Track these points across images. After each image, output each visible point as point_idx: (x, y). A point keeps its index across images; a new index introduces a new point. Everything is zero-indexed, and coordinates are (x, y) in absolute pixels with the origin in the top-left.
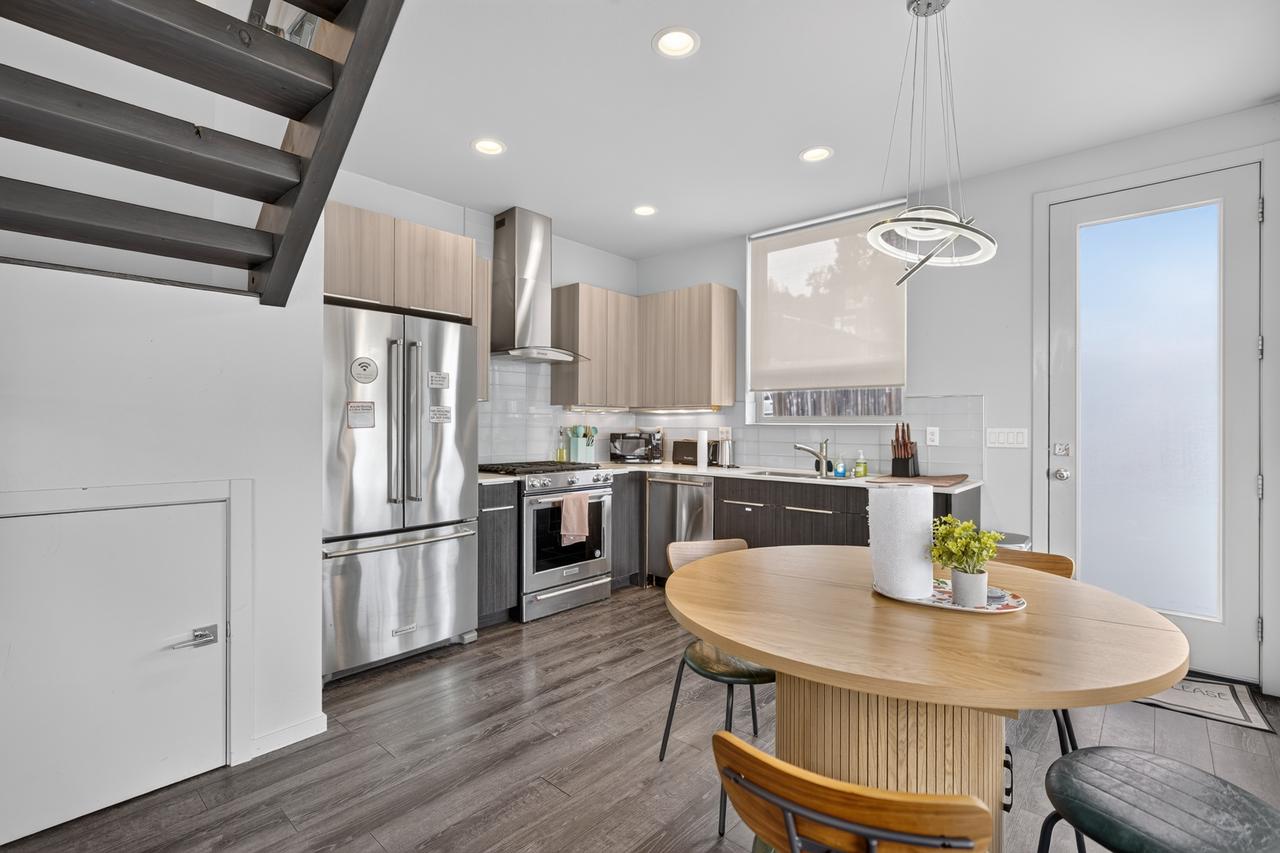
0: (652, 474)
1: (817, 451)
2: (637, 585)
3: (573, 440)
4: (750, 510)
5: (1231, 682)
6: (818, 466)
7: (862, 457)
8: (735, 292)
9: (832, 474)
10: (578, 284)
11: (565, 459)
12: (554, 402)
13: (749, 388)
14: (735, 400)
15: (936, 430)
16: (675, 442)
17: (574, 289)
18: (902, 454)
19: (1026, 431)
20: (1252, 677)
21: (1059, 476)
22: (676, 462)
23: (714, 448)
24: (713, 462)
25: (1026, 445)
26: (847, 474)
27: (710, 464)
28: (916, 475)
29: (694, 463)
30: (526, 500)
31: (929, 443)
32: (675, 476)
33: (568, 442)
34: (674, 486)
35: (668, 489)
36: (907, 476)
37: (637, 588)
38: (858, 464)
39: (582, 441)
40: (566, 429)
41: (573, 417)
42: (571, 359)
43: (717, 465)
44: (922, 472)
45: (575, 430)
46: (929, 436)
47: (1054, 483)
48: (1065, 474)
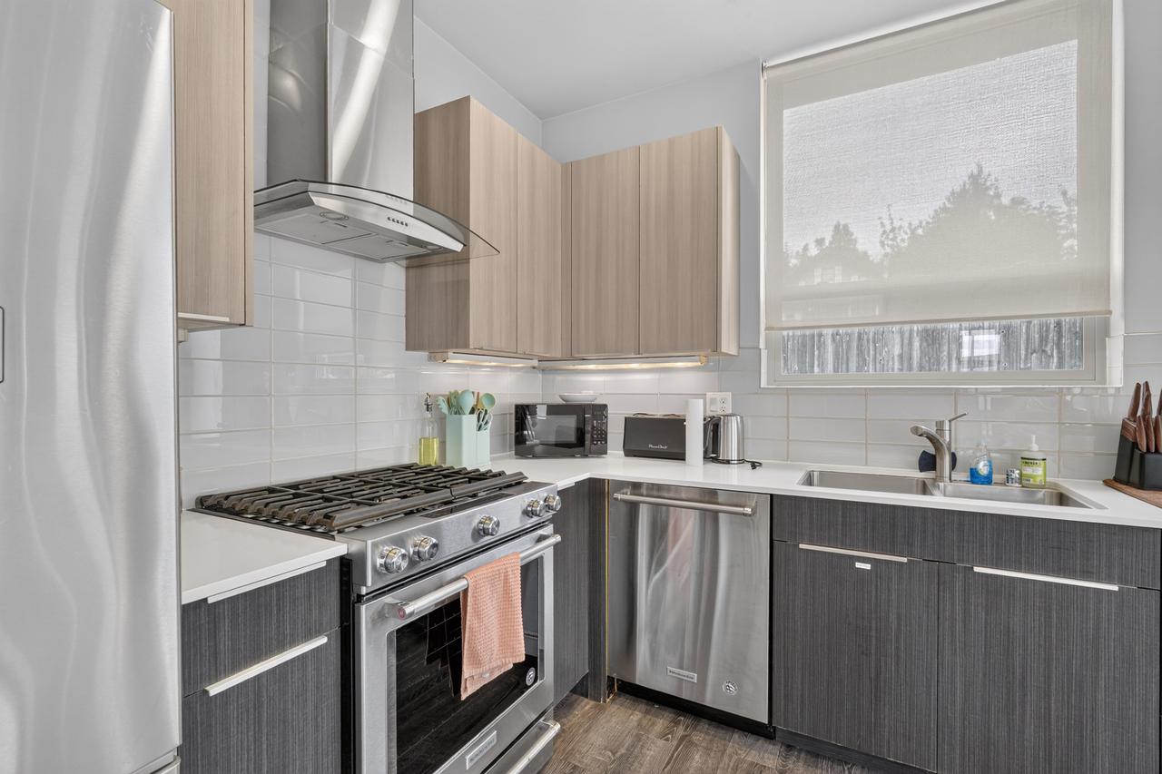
2: (587, 696)
3: (451, 419)
4: (868, 567)
7: (1035, 447)
8: (738, 158)
10: (468, 102)
11: (434, 459)
12: (411, 345)
13: (763, 325)
14: (739, 345)
16: (629, 419)
17: (458, 111)
22: (634, 456)
23: (714, 429)
24: (713, 453)
26: (996, 477)
27: (707, 459)
29: (679, 456)
30: (365, 612)
33: (442, 420)
38: (1028, 461)
39: (469, 421)
40: (436, 396)
41: (450, 375)
42: (458, 247)
43: (717, 460)
45: (454, 403)
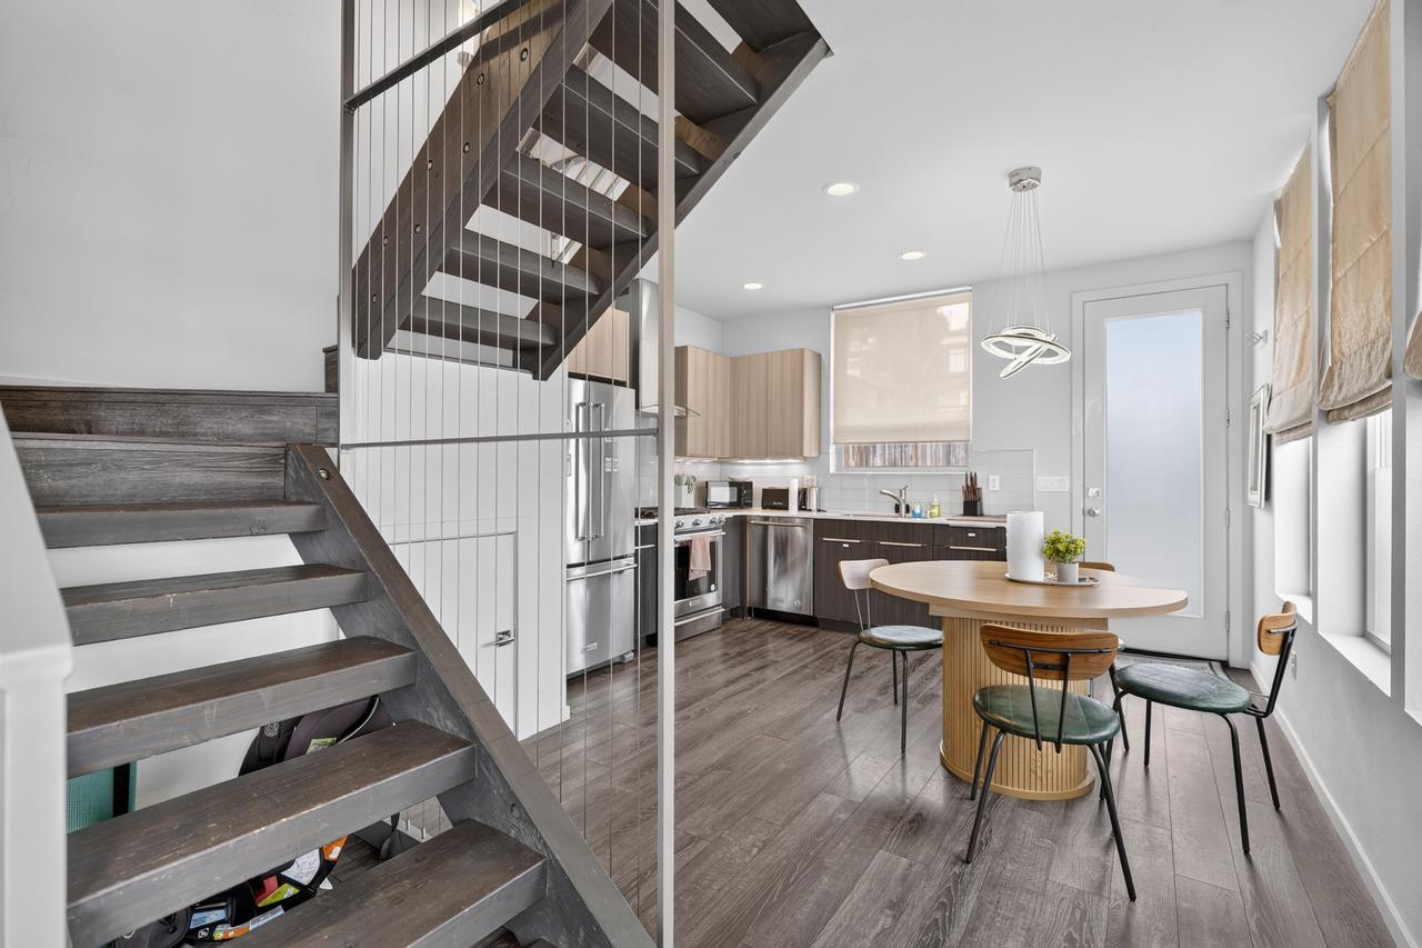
0: (752, 517)
1: (897, 495)
2: (738, 617)
4: (847, 546)
5: (1209, 660)
6: (897, 509)
7: (936, 500)
8: (819, 356)
9: (910, 514)
10: (686, 347)
13: (832, 441)
14: (820, 452)
15: (997, 478)
16: (764, 490)
17: (684, 350)
18: (971, 497)
19: (1067, 479)
20: (1223, 658)
21: (1091, 513)
22: (764, 507)
23: (803, 494)
24: (803, 505)
25: (1067, 489)
26: (923, 513)
27: (800, 509)
28: (982, 515)
29: (785, 507)
31: (991, 488)
32: (766, 518)
34: (766, 527)
35: (760, 529)
36: (976, 515)
37: (738, 619)
38: (933, 507)
39: (684, 489)
42: (684, 415)
43: (805, 509)
44: (985, 513)
46: (991, 484)
47: (1088, 518)
48: (1097, 512)
